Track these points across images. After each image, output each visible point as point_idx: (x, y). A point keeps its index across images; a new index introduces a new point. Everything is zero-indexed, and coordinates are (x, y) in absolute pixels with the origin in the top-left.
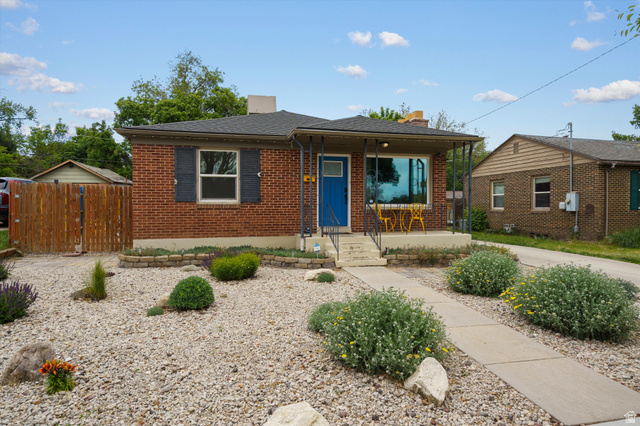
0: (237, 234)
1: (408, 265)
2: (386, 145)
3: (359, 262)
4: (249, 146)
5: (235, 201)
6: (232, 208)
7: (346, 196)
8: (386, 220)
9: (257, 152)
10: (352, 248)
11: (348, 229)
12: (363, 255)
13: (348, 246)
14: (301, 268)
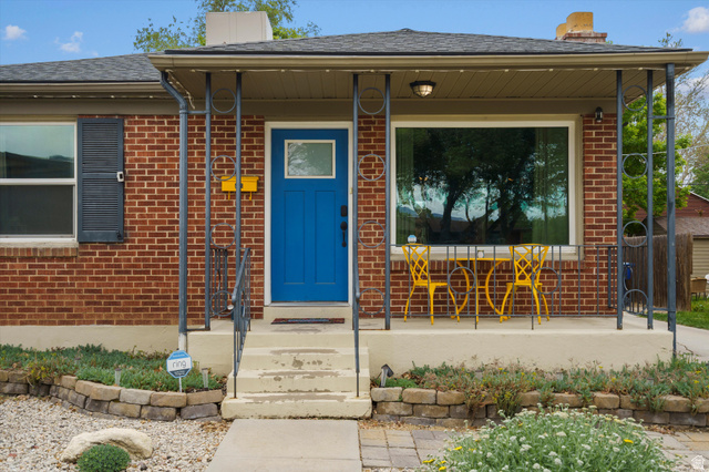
0: (71, 317)
1: (432, 420)
2: (426, 90)
3: (289, 406)
4: (98, 110)
5: (68, 242)
6: (58, 256)
7: (345, 227)
8: (432, 287)
9: (117, 123)
10: (298, 363)
11: (346, 310)
12: (318, 383)
13: (288, 358)
14: (123, 415)
